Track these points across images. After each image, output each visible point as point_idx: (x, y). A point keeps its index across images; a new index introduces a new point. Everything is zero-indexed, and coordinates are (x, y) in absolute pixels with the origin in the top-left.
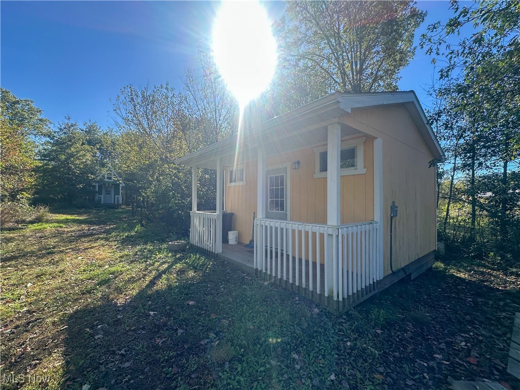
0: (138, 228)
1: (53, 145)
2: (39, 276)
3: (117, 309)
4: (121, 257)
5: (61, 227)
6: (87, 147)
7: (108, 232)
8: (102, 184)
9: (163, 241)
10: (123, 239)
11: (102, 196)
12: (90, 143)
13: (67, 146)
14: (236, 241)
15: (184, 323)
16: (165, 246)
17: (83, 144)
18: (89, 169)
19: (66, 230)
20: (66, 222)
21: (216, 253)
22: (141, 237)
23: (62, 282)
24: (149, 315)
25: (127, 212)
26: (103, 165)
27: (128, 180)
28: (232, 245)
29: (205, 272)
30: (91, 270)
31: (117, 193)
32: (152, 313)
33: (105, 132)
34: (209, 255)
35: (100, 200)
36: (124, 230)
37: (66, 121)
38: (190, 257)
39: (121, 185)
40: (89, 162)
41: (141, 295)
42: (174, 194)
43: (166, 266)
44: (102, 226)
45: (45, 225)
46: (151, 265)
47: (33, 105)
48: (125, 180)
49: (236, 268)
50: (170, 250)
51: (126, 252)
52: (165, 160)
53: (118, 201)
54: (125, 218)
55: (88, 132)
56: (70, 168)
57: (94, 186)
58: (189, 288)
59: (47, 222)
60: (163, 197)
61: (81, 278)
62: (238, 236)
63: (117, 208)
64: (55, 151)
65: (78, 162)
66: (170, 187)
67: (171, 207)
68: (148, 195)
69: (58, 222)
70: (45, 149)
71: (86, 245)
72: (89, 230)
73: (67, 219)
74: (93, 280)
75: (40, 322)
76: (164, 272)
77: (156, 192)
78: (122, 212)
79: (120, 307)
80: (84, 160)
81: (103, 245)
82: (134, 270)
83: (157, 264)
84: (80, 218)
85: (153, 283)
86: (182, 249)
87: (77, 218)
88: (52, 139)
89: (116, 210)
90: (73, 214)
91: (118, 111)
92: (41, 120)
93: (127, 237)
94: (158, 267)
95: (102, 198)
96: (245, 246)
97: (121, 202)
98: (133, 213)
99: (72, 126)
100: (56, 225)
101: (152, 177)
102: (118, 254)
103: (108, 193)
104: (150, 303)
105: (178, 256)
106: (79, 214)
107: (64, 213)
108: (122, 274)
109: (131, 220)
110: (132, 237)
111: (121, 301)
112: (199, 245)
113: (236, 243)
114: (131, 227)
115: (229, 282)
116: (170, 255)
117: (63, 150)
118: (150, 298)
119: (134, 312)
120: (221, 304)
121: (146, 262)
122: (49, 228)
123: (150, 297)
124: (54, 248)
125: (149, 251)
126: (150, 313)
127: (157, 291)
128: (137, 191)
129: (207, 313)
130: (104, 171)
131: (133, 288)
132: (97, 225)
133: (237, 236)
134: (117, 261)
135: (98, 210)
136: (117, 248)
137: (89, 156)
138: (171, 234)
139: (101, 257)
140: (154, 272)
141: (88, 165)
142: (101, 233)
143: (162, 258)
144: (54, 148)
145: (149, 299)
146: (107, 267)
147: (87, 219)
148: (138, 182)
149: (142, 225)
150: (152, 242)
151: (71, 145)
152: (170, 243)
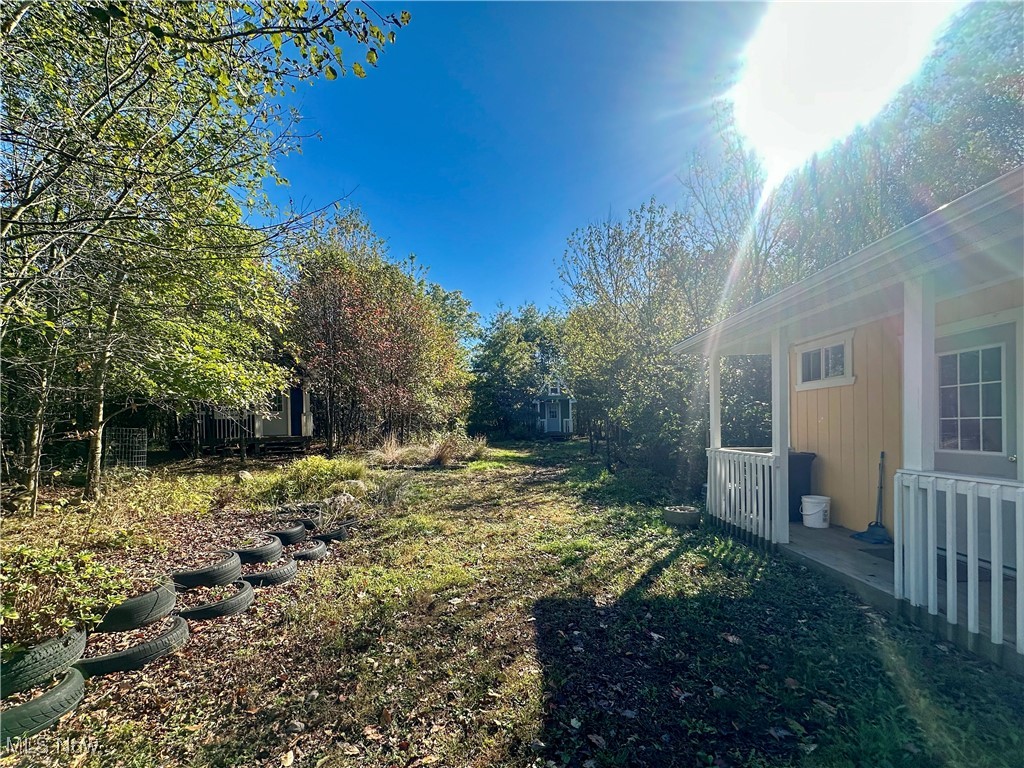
0: (604, 475)
1: (487, 348)
2: (491, 536)
3: (597, 614)
4: (587, 524)
5: (502, 467)
6: (524, 344)
7: (561, 479)
8: (545, 401)
9: (651, 503)
10: (584, 493)
11: (545, 420)
12: (527, 337)
13: (501, 347)
14: (825, 520)
15: (723, 676)
16: (656, 513)
17: (519, 340)
18: (527, 380)
19: (507, 471)
20: (506, 460)
21: (774, 542)
22: (612, 493)
23: (517, 550)
24: (651, 639)
25: (582, 446)
26: (545, 370)
27: (584, 392)
28: (815, 529)
29: (752, 581)
30: (548, 540)
31: (565, 415)
32: (656, 636)
33: (545, 315)
34: (756, 546)
35: (543, 427)
36: (584, 478)
37: (499, 310)
38: (713, 542)
39: (571, 402)
40: (527, 368)
41: (630, 598)
42: (666, 413)
43: (665, 553)
44: (550, 468)
45: (485, 464)
46: (638, 546)
47: (461, 297)
48: (579, 391)
49: (835, 587)
50: (668, 521)
51: (592, 516)
52: (645, 349)
53: (568, 427)
54: (580, 456)
55: (525, 321)
56: (504, 381)
57: (535, 406)
58: (721, 607)
59: (487, 459)
60: (647, 419)
61: (538, 548)
62: (831, 508)
63: (567, 440)
64: (487, 357)
65: (513, 369)
66: (659, 399)
67: (662, 440)
68: (619, 418)
69: (498, 460)
70: (476, 357)
71: (536, 497)
72: (534, 474)
73: (507, 457)
74: (555, 555)
75: (504, 603)
76: (666, 563)
77: (633, 411)
78: (574, 447)
79: (601, 609)
80: (521, 366)
81: (557, 500)
82: (611, 549)
83: (650, 546)
84: (522, 455)
85: (646, 581)
86: (691, 524)
87: (518, 455)
88: (484, 340)
89: (566, 443)
90: (512, 449)
91: (566, 276)
92: (470, 316)
93: (589, 490)
94: (652, 552)
95: (546, 424)
96: (852, 537)
97: (571, 430)
98: (593, 449)
99: (506, 316)
100: (496, 464)
101: (625, 383)
102: (583, 519)
103: (553, 415)
104: (649, 615)
105: (686, 536)
106: (519, 449)
107: (501, 447)
108: (594, 553)
109: (590, 461)
110: (597, 490)
111: (600, 601)
112: (729, 519)
113: (825, 525)
114: (592, 474)
115: (820, 616)
116: (669, 531)
117: (496, 354)
118: (648, 606)
119: (624, 624)
120: (811, 664)
121: (628, 538)
122: (489, 467)
123: (647, 604)
124: (499, 498)
125: (630, 519)
126: (652, 634)
127: (658, 598)
128: (598, 410)
129: (774, 670)
130: (548, 379)
131: (615, 582)
132: (545, 466)
133: (828, 509)
134: (583, 530)
135: (542, 443)
136: (578, 507)
137: (526, 359)
138: (664, 491)
139: (558, 519)
140: (646, 561)
141: (525, 372)
142: (551, 481)
143: (655, 538)
144: (487, 353)
145: (645, 608)
146: (570, 537)
147: (529, 457)
148: (599, 394)
149: (611, 472)
150: (633, 503)
151: (505, 346)
152: (667, 508)
